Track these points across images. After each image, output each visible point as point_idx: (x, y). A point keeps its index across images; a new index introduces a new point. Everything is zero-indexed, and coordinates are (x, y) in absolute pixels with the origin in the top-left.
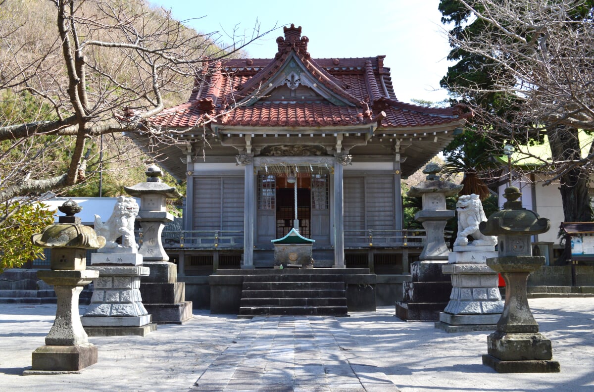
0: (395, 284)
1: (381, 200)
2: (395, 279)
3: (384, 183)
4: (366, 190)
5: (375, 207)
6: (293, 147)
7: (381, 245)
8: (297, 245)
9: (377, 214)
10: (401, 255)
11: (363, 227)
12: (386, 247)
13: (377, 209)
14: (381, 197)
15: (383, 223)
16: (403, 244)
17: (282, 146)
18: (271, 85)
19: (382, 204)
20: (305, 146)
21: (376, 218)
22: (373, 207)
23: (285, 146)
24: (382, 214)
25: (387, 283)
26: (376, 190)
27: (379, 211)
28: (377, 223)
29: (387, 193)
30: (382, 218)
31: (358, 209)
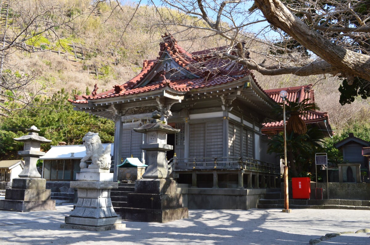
0: (205, 194)
1: (216, 137)
2: (205, 191)
3: (218, 126)
4: (207, 131)
5: (212, 142)
6: (140, 108)
7: (200, 168)
8: (130, 168)
9: (213, 147)
10: (212, 175)
11: (204, 155)
12: (202, 169)
13: (213, 143)
14: (216, 136)
15: (216, 153)
16: (214, 167)
17: (135, 108)
18: (155, 72)
19: (216, 140)
20: (146, 107)
21: (212, 150)
22: (210, 142)
23: (137, 108)
24: (216, 146)
25: (200, 194)
26: (213, 131)
27: (214, 145)
28: (213, 153)
29: (219, 132)
30: (216, 149)
31: (202, 144)
